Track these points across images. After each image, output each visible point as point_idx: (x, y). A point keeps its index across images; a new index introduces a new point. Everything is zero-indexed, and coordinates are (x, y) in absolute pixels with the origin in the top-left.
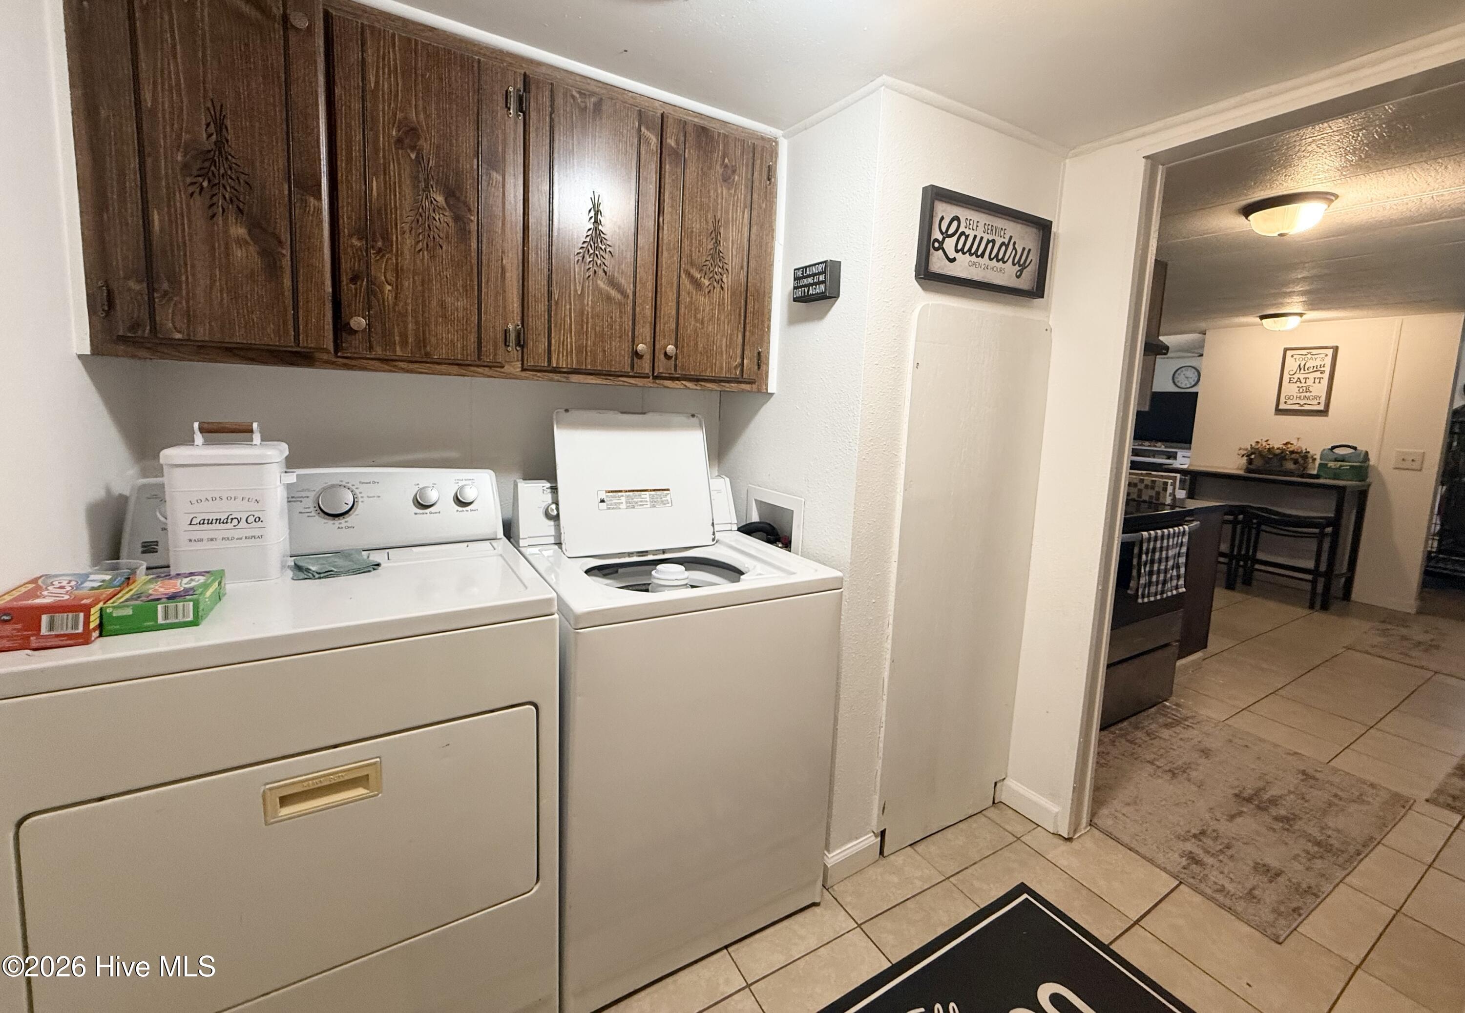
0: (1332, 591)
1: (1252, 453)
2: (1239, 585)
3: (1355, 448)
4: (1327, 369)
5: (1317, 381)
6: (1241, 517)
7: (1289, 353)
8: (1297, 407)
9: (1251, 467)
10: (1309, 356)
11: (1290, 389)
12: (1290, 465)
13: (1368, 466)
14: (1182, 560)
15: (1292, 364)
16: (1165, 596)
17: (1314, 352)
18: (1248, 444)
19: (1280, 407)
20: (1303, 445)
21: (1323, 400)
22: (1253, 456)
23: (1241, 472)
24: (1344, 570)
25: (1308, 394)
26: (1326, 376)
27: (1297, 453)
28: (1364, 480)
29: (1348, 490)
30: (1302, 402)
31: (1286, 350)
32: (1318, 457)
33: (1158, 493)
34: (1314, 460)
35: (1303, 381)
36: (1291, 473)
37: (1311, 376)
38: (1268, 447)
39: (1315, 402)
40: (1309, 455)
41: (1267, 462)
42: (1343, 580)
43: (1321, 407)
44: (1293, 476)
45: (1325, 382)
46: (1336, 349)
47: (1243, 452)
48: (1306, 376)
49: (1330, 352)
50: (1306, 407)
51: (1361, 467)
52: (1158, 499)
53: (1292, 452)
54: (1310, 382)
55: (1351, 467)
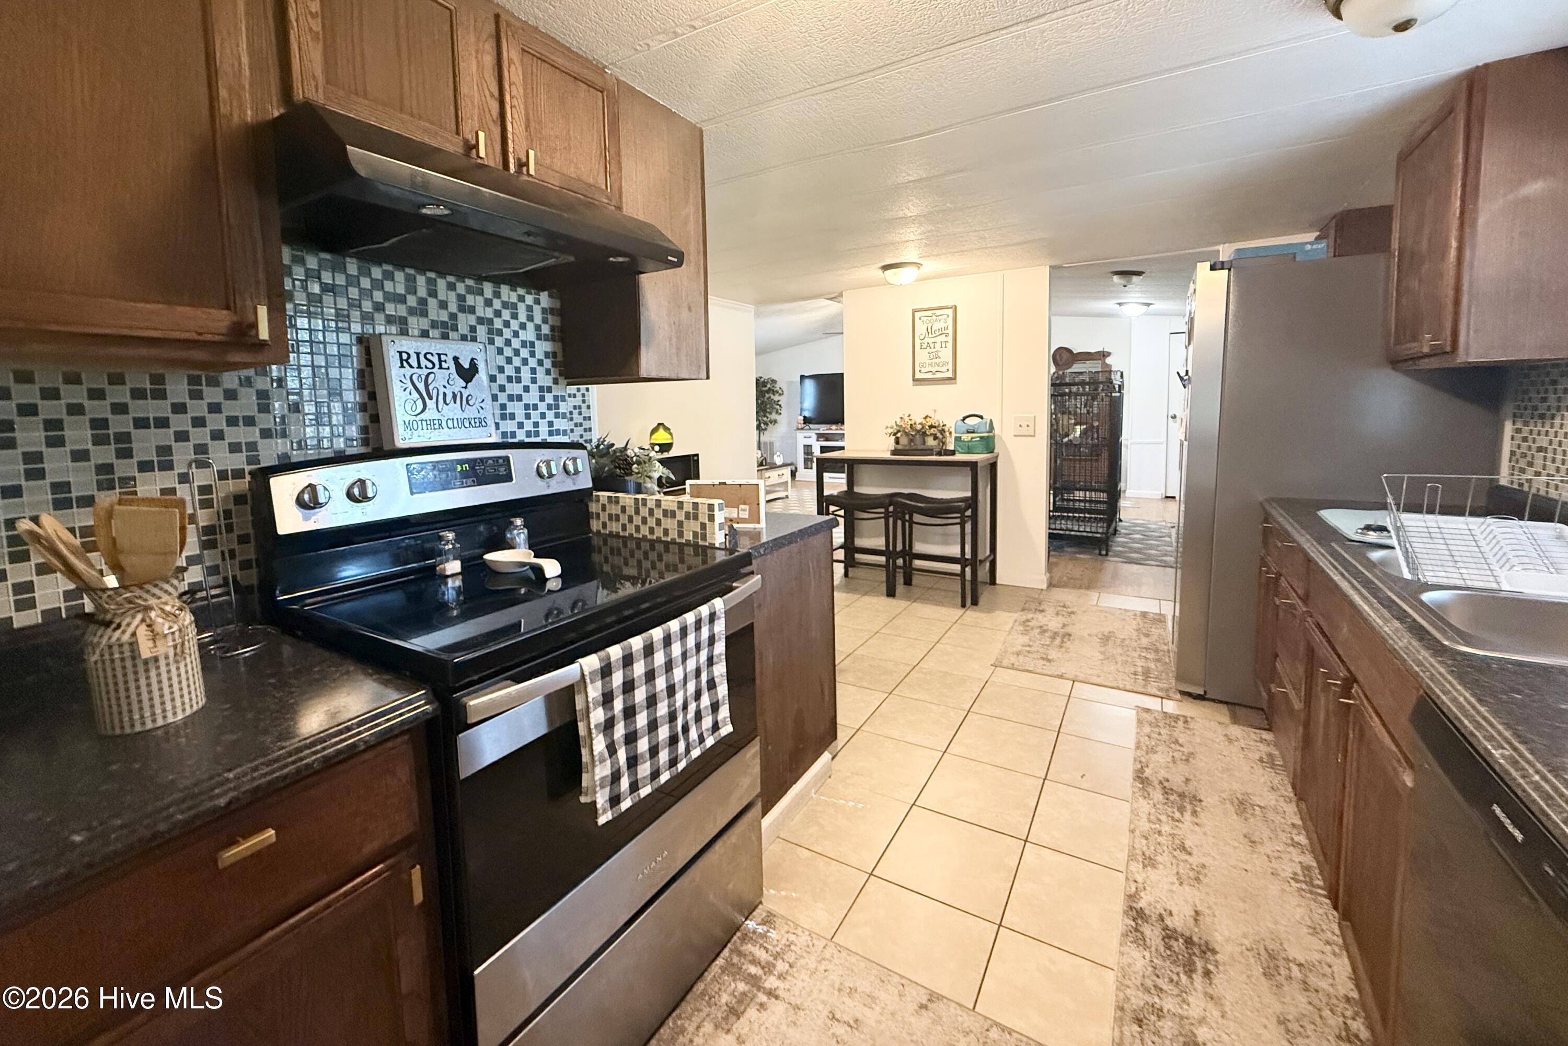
0: (979, 579)
1: (899, 431)
2: (900, 588)
3: (981, 417)
4: (950, 331)
5: (944, 345)
6: (891, 509)
7: (917, 315)
8: (929, 376)
9: (899, 447)
10: (934, 318)
11: (922, 356)
12: (931, 442)
13: (994, 436)
14: (720, 669)
15: (921, 329)
16: (681, 766)
17: (938, 312)
18: (892, 420)
19: (917, 377)
20: (939, 418)
21: (950, 367)
22: (899, 435)
23: (887, 455)
24: (988, 553)
25: (937, 360)
26: (950, 339)
27: (935, 427)
28: (992, 452)
29: (979, 465)
30: (934, 370)
31: (914, 311)
32: (953, 430)
33: (703, 526)
34: (950, 433)
35: (932, 346)
36: (929, 452)
37: (939, 339)
38: (910, 423)
39: (944, 369)
40: (946, 429)
41: (911, 441)
42: (988, 564)
43: (950, 375)
44: (932, 455)
45: (950, 345)
46: (955, 309)
47: (890, 431)
48: (934, 340)
49: (950, 312)
50: (938, 375)
51: (988, 437)
52: (704, 538)
53: (931, 427)
54: (938, 346)
55: (981, 438)
